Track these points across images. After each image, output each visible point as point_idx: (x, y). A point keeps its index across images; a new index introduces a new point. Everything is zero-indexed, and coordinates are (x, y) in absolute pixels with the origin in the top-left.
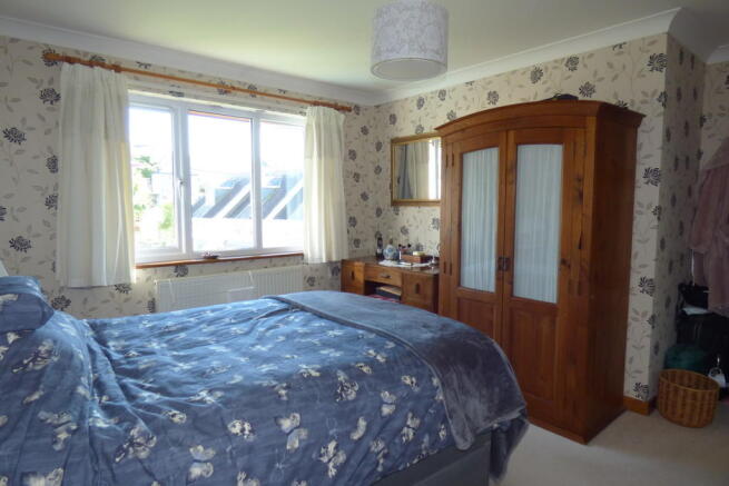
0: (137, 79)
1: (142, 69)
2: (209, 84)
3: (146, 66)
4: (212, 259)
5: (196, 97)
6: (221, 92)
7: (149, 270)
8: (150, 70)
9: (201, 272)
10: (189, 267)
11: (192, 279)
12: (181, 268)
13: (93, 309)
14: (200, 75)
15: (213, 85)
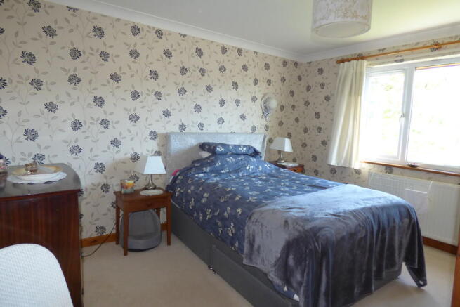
0: (377, 59)
1: (381, 52)
2: (423, 48)
3: (383, 50)
4: (413, 167)
5: (413, 59)
6: (433, 50)
7: (371, 165)
8: (385, 51)
9: (402, 174)
10: (394, 168)
11: (395, 177)
12: (389, 168)
13: (344, 178)
14: (418, 43)
15: (427, 47)
